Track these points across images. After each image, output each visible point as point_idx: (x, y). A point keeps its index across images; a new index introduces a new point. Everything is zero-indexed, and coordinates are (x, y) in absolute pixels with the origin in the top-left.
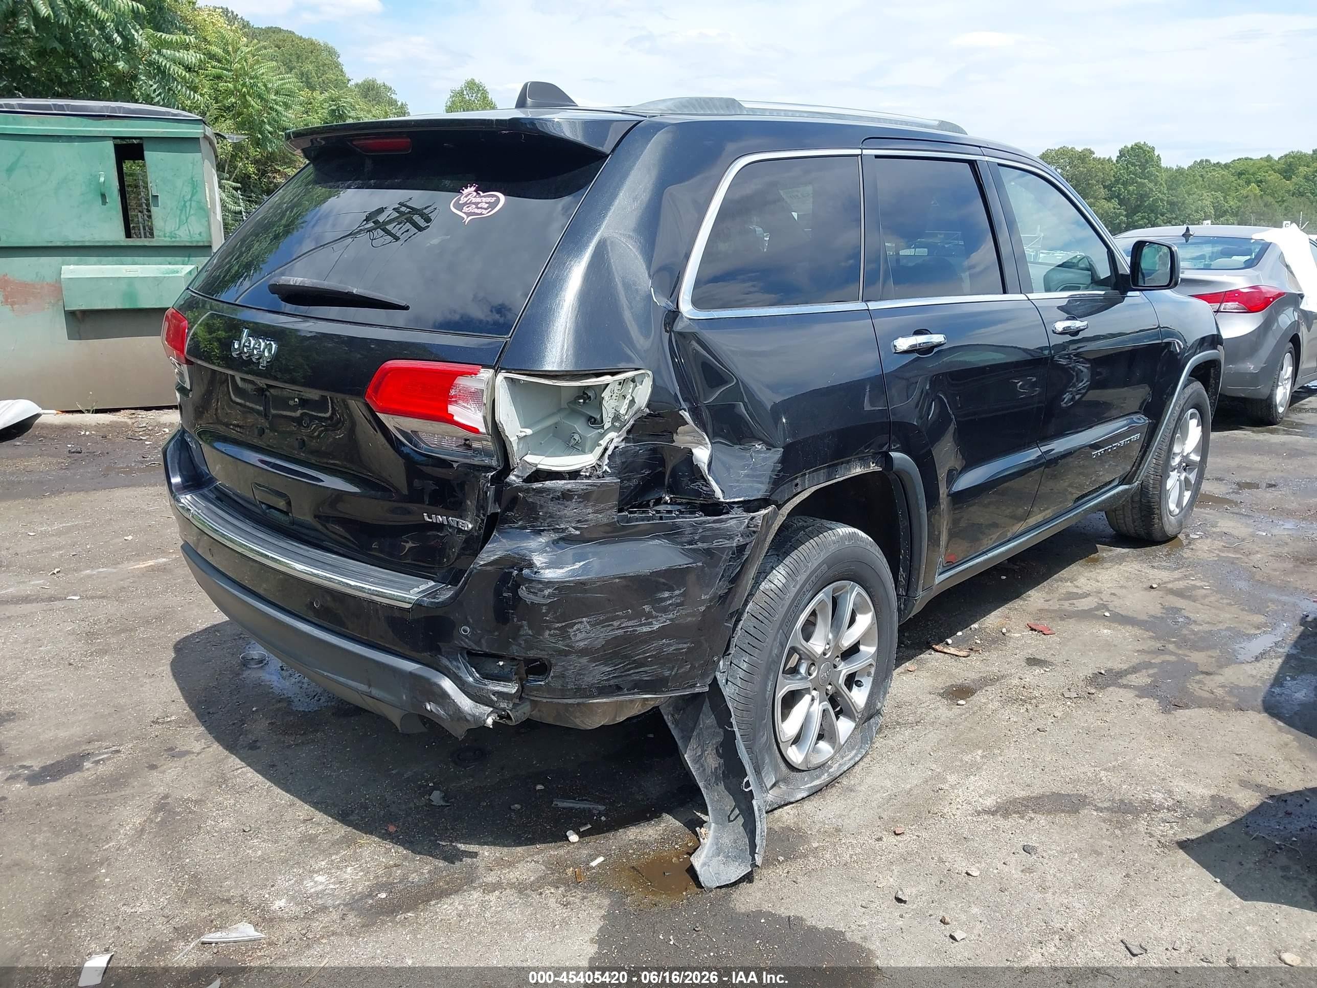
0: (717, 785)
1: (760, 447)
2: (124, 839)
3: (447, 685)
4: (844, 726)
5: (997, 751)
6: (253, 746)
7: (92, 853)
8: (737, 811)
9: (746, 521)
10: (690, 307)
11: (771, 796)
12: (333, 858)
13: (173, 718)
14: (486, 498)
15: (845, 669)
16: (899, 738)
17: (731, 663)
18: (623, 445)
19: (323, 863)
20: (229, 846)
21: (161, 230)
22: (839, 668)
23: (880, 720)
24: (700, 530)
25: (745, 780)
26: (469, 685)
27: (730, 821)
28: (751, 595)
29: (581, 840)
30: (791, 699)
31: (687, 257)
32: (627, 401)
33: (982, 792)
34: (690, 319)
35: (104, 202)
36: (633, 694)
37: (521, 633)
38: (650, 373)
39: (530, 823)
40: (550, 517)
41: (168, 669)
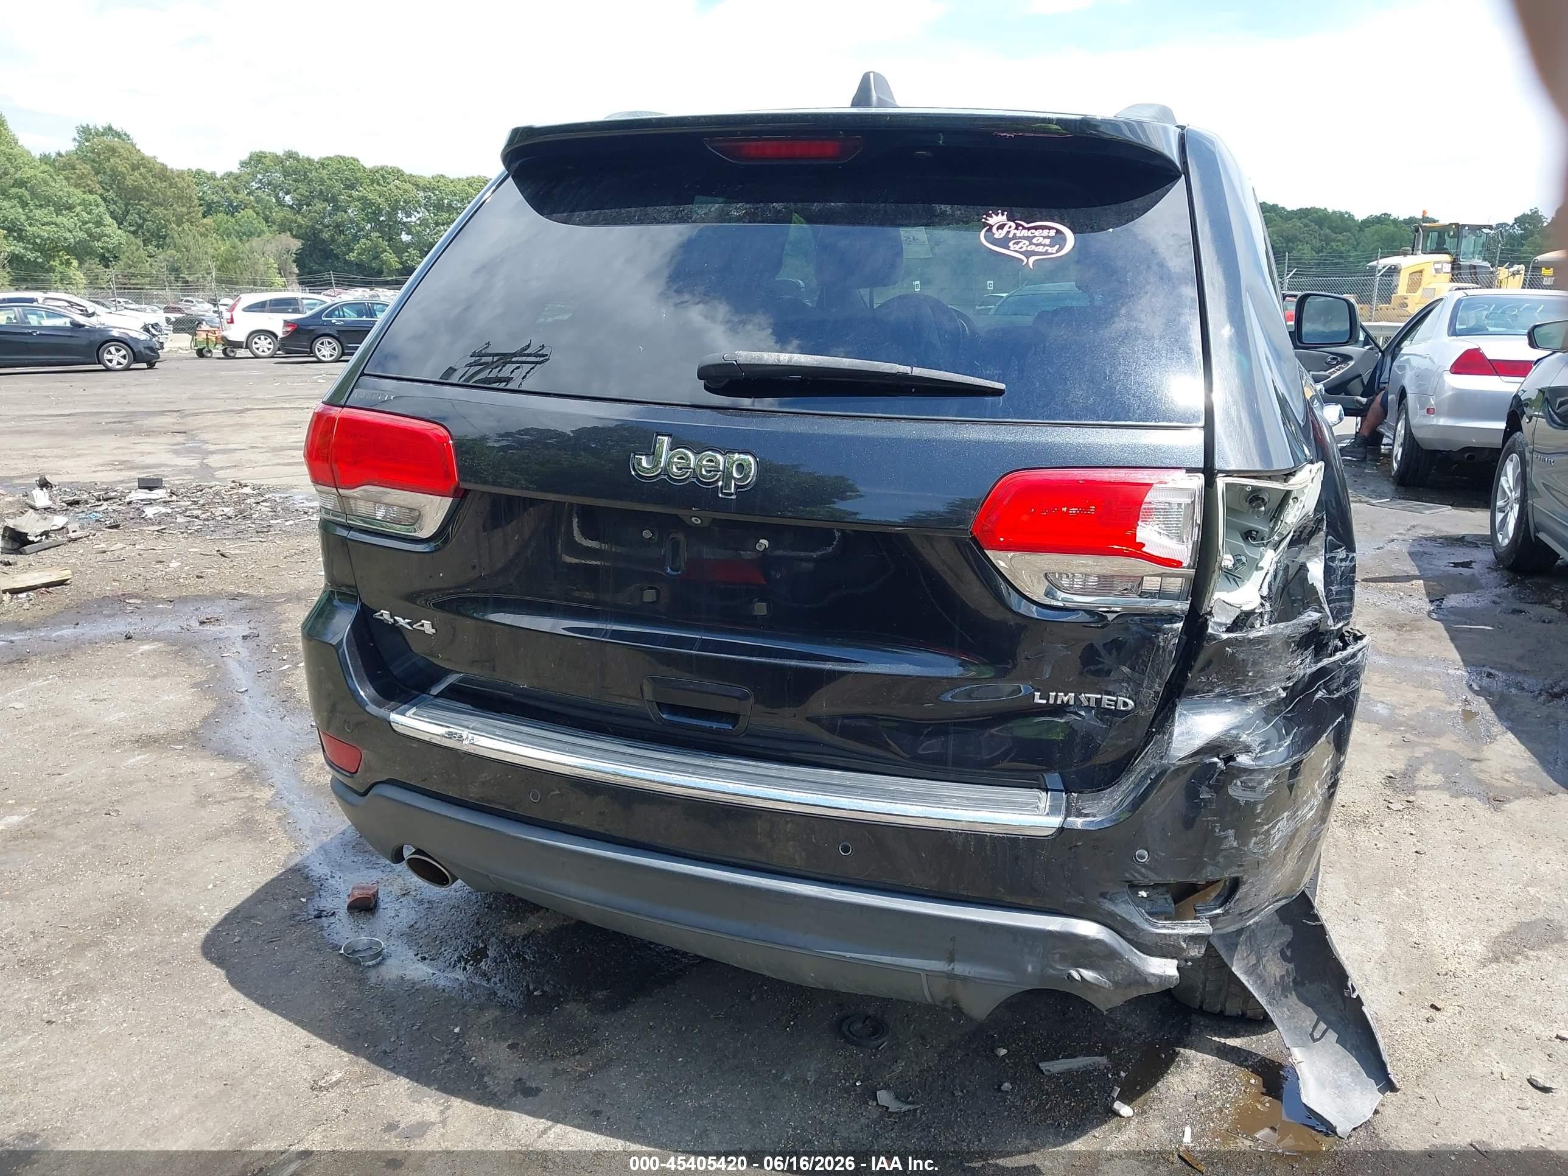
0: (1286, 997)
3: (1110, 939)
8: (1322, 1026)
14: (1168, 660)
25: (1348, 984)
27: (1315, 1040)
32: (1299, 506)
37: (1224, 846)
40: (1260, 677)
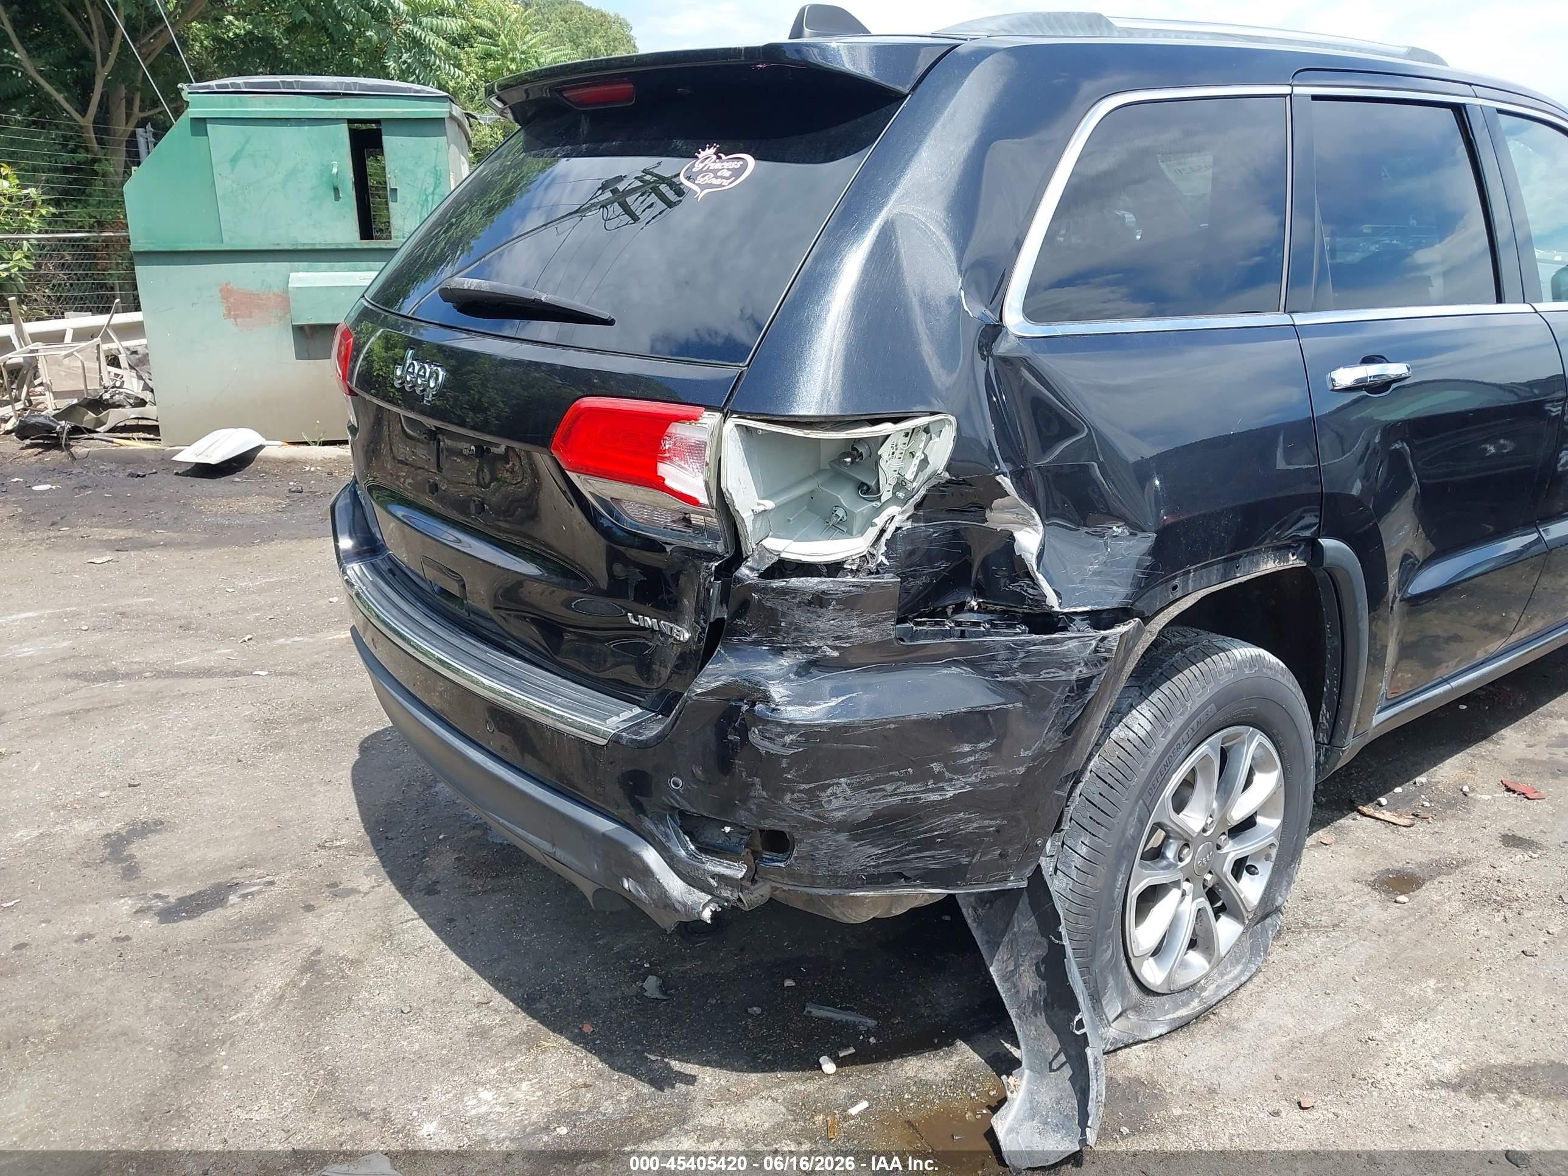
0: (1036, 1015)
1: (1120, 530)
2: (257, 1009)
3: (651, 856)
4: (1227, 930)
5: (1459, 984)
6: (431, 890)
7: (214, 1025)
8: (1062, 1058)
9: (1094, 643)
10: (1020, 318)
11: (1113, 1031)
12: (506, 1065)
13: (344, 842)
14: (708, 598)
15: (1233, 850)
16: (1308, 949)
17: (1063, 843)
18: (909, 525)
19: (493, 1071)
20: (381, 1032)
21: (399, 230)
22: (1224, 851)
23: (1280, 920)
24: (1022, 655)
25: (1077, 1019)
26: (680, 860)
27: (1051, 1070)
28: (1098, 745)
29: (840, 1070)
30: (1151, 896)
31: (1018, 245)
32: (916, 461)
33: (1436, 1050)
34: (1019, 337)
35: (337, 198)
36: (914, 886)
37: (752, 794)
38: (952, 419)
39: (772, 1036)
40: (795, 630)
41: (348, 773)
